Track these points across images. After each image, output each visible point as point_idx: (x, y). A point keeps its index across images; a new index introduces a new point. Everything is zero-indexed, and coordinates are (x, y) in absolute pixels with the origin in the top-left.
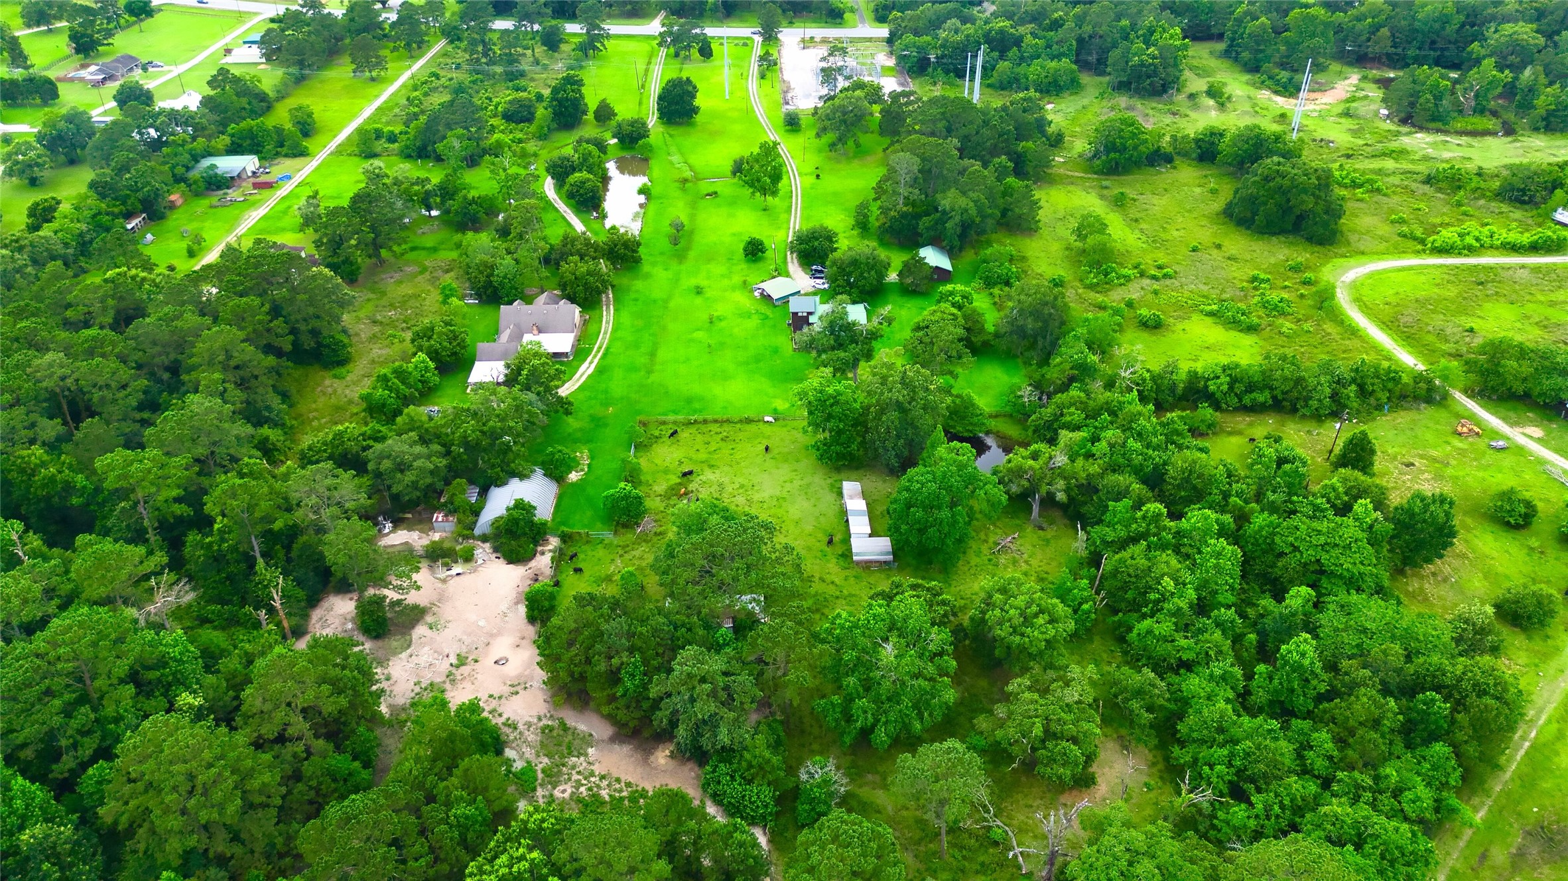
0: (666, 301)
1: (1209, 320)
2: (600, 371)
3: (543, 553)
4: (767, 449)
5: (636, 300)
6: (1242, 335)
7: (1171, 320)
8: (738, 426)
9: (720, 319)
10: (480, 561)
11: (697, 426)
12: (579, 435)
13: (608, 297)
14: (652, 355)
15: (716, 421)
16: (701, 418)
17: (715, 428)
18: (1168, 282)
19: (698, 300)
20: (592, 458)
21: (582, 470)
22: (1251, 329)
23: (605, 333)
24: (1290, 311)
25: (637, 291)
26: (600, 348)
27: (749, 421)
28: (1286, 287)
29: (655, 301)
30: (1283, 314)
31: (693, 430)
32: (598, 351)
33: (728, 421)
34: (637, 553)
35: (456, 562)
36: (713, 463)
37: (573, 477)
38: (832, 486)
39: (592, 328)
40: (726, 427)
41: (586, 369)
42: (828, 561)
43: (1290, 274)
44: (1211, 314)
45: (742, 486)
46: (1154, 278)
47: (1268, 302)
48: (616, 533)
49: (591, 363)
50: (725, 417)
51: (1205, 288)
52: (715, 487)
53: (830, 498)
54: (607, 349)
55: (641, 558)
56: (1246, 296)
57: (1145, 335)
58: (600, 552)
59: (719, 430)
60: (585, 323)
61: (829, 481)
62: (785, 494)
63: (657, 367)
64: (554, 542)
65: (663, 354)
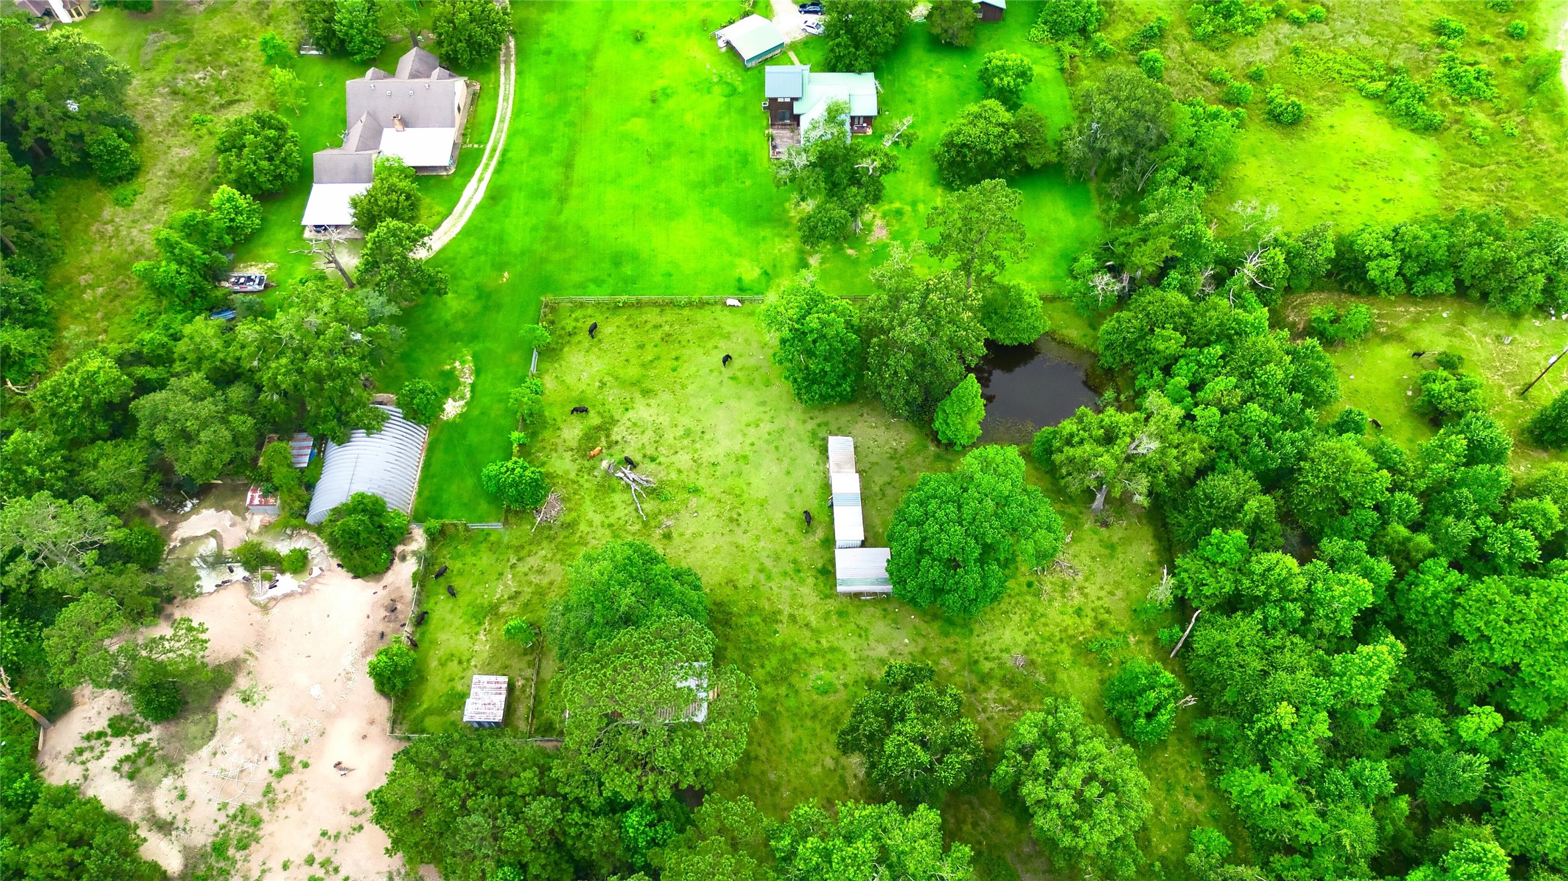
0: (592, 55)
1: (1369, 106)
2: (495, 196)
3: (403, 558)
4: (727, 359)
5: (548, 52)
6: (1415, 137)
7: (1315, 106)
8: (686, 312)
9: (666, 94)
10: (316, 571)
11: (628, 312)
12: (460, 326)
13: (508, 48)
14: (568, 165)
15: (655, 304)
16: (633, 299)
17: (652, 316)
18: (1316, 29)
19: (637, 54)
20: (478, 372)
21: (462, 398)
22: (1430, 128)
23: (502, 121)
24: (1488, 94)
25: (549, 35)
26: (494, 150)
27: (702, 304)
28: (1483, 44)
29: (575, 55)
30: (1478, 99)
31: (620, 319)
32: (491, 157)
33: (672, 304)
34: (533, 561)
35: (282, 572)
36: (647, 384)
37: (452, 409)
38: (814, 434)
39: (483, 109)
40: (670, 315)
41: (474, 192)
42: (802, 581)
43: (1491, 14)
44: (1374, 96)
45: (688, 433)
46: (1296, 22)
47: (1458, 77)
48: (506, 522)
49: (480, 180)
50: (668, 298)
51: (1366, 41)
52: (649, 434)
53: (810, 457)
54: (505, 152)
55: (540, 571)
56: (1425, 61)
57: (1273, 136)
58: (485, 559)
59: (659, 320)
60: (475, 98)
61: (811, 425)
62: (747, 451)
63: (575, 191)
64: (419, 540)
65: (584, 165)
